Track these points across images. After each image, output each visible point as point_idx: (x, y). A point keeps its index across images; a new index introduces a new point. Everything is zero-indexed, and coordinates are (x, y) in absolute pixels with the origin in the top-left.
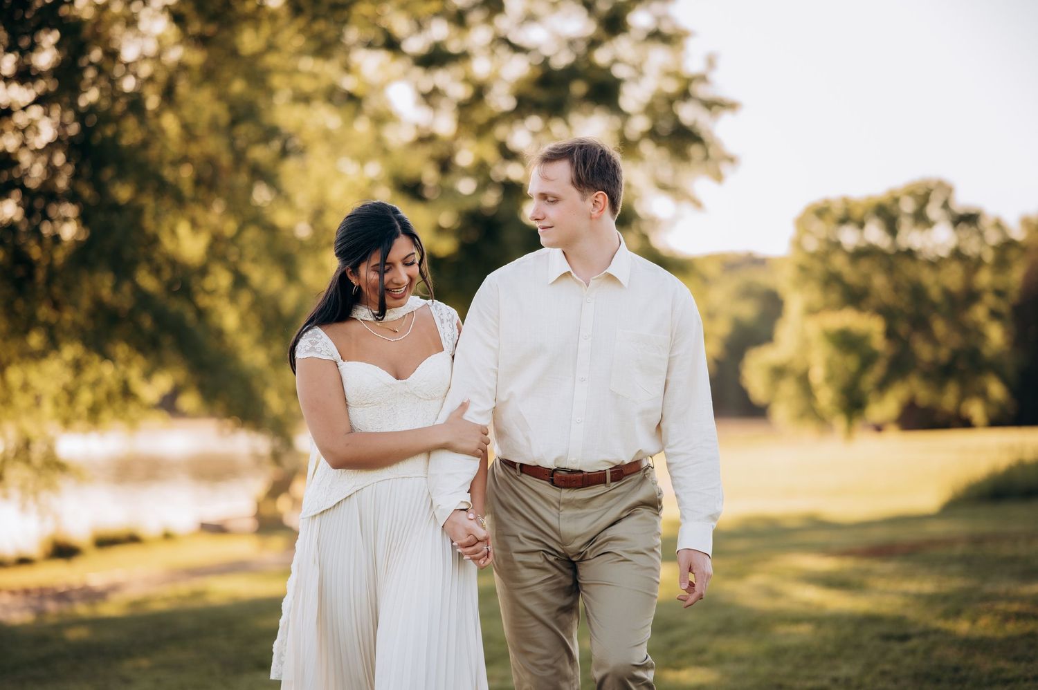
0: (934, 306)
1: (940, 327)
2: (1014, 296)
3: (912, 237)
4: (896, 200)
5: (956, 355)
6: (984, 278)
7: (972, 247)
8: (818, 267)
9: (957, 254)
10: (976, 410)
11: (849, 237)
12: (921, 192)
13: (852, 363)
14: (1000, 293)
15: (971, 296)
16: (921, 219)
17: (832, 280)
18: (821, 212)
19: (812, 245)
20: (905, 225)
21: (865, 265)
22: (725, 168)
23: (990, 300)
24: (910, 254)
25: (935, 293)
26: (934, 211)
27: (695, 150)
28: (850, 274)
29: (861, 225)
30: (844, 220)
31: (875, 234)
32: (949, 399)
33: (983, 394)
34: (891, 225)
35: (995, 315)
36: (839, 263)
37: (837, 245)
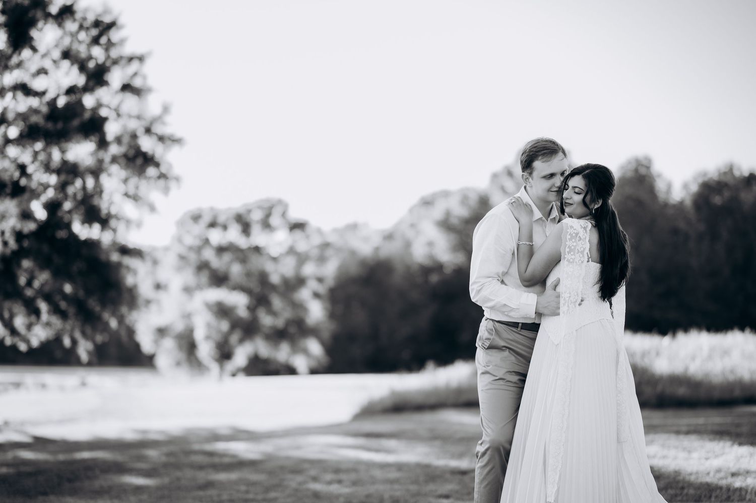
0: (273, 288)
1: (277, 302)
2: (330, 282)
3: (259, 238)
4: (249, 211)
5: (289, 323)
6: (309, 269)
7: (302, 246)
8: (193, 257)
9: (291, 251)
10: (300, 362)
11: (216, 237)
12: (267, 205)
13: (225, 326)
14: (320, 280)
15: (300, 282)
16: (266, 225)
17: (203, 266)
18: (196, 218)
19: (190, 240)
20: (256, 229)
21: (227, 257)
22: (173, 184)
23: (313, 285)
24: (257, 249)
25: (275, 279)
26: (275, 220)
27: (151, 171)
28: (216, 262)
29: (225, 227)
30: (213, 225)
31: (234, 235)
32: (283, 353)
33: (305, 352)
34: (246, 228)
35: (316, 295)
36: (209, 255)
37: (207, 241)
